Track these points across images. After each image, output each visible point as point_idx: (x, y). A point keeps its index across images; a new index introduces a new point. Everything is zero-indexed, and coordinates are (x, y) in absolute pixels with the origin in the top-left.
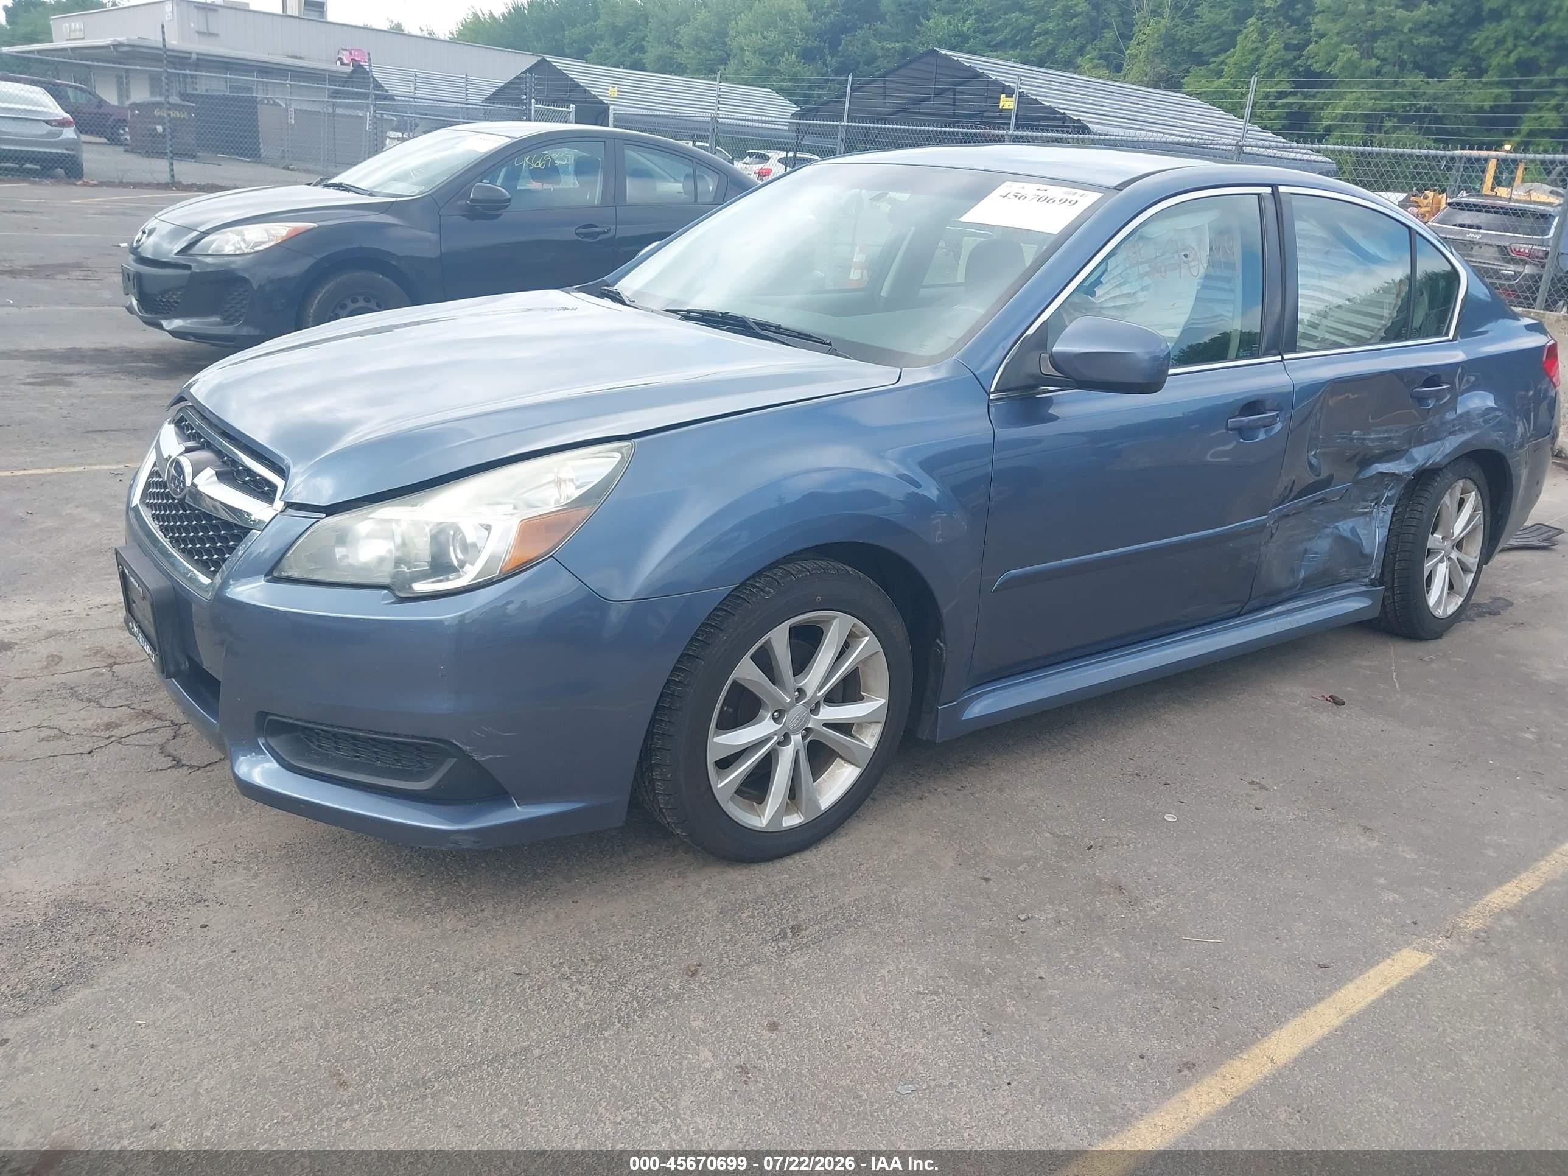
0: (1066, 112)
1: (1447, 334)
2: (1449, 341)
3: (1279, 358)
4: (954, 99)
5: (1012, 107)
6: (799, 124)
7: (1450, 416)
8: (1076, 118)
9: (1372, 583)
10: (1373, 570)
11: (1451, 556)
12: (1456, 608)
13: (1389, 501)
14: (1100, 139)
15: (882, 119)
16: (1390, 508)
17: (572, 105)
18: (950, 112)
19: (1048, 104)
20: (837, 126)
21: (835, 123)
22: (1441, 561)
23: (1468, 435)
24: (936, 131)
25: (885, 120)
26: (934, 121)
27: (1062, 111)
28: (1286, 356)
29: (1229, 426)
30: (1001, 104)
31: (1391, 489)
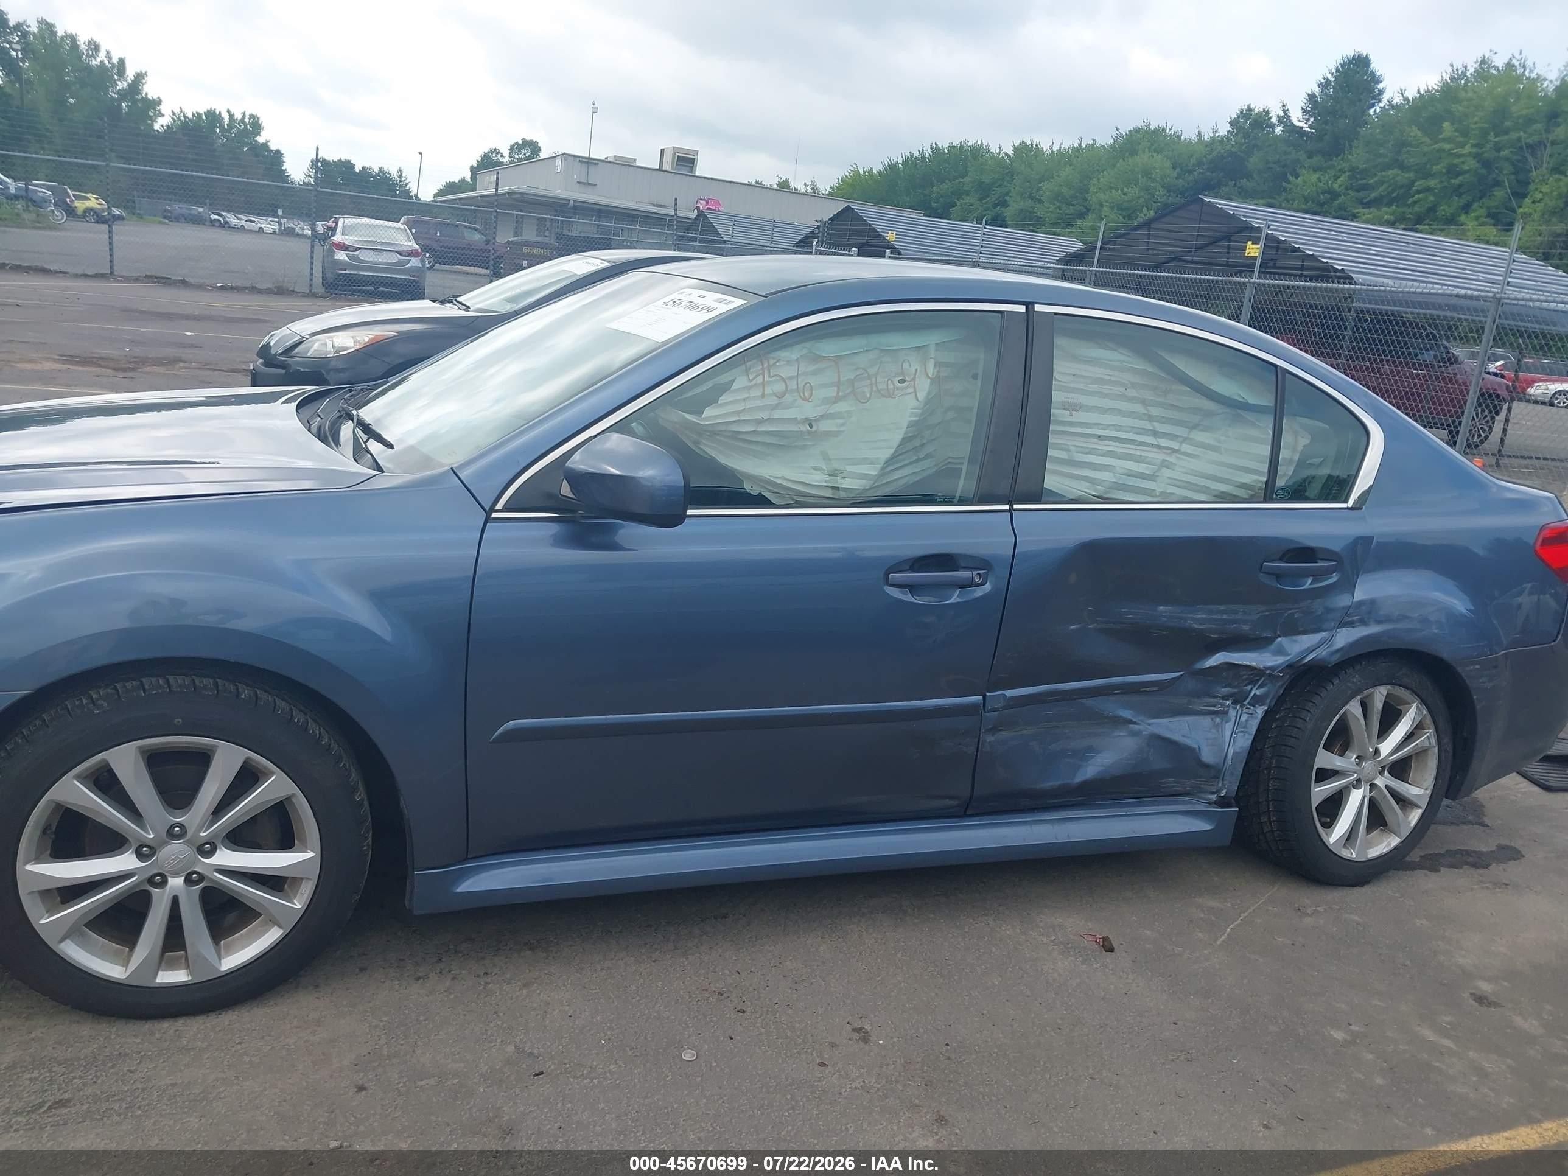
0: (1329, 261)
1: (1346, 501)
2: (1348, 508)
3: (1007, 507)
4: (1229, 247)
5: (1257, 255)
6: (1064, 270)
7: (1343, 601)
8: (1340, 268)
9: (1223, 802)
10: (1223, 785)
11: (1376, 782)
12: (1386, 850)
13: (1257, 701)
14: (1361, 289)
15: (1157, 266)
16: (1260, 711)
17: (854, 249)
18: (1223, 260)
19: (1311, 253)
20: (1085, 271)
21: (1084, 268)
22: (1357, 784)
23: (1374, 629)
24: (1179, 278)
25: (1157, 268)
26: (1210, 270)
27: (1325, 260)
28: (1016, 506)
29: (890, 583)
30: (1247, 251)
31: (1260, 687)
